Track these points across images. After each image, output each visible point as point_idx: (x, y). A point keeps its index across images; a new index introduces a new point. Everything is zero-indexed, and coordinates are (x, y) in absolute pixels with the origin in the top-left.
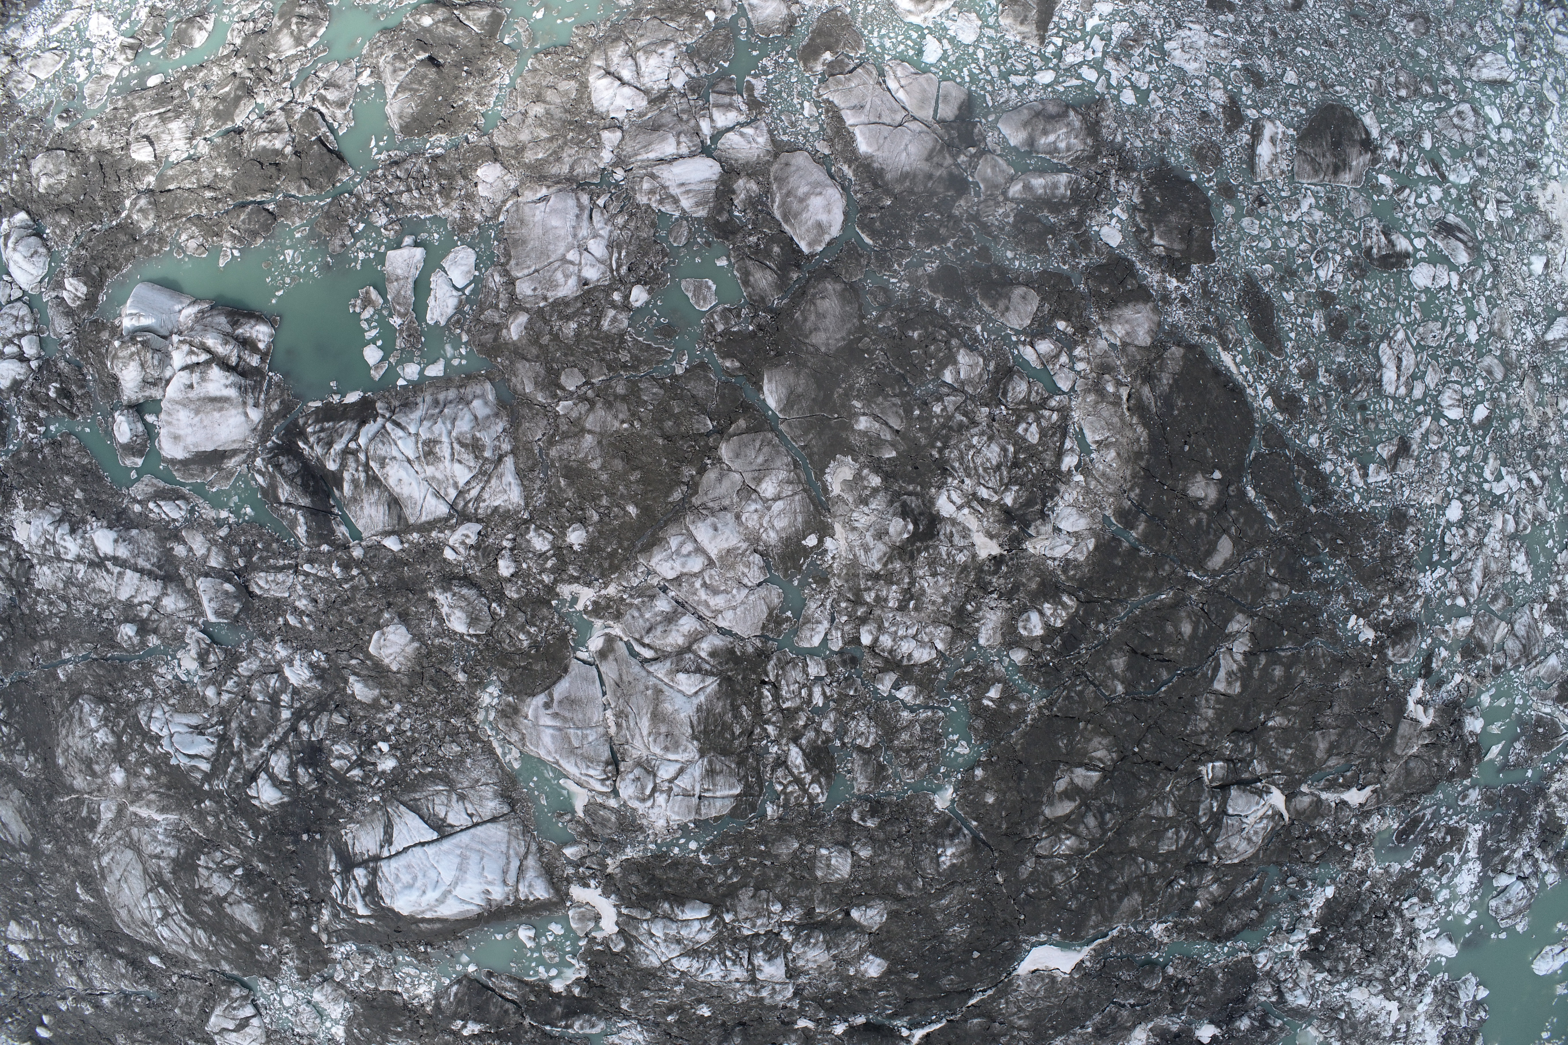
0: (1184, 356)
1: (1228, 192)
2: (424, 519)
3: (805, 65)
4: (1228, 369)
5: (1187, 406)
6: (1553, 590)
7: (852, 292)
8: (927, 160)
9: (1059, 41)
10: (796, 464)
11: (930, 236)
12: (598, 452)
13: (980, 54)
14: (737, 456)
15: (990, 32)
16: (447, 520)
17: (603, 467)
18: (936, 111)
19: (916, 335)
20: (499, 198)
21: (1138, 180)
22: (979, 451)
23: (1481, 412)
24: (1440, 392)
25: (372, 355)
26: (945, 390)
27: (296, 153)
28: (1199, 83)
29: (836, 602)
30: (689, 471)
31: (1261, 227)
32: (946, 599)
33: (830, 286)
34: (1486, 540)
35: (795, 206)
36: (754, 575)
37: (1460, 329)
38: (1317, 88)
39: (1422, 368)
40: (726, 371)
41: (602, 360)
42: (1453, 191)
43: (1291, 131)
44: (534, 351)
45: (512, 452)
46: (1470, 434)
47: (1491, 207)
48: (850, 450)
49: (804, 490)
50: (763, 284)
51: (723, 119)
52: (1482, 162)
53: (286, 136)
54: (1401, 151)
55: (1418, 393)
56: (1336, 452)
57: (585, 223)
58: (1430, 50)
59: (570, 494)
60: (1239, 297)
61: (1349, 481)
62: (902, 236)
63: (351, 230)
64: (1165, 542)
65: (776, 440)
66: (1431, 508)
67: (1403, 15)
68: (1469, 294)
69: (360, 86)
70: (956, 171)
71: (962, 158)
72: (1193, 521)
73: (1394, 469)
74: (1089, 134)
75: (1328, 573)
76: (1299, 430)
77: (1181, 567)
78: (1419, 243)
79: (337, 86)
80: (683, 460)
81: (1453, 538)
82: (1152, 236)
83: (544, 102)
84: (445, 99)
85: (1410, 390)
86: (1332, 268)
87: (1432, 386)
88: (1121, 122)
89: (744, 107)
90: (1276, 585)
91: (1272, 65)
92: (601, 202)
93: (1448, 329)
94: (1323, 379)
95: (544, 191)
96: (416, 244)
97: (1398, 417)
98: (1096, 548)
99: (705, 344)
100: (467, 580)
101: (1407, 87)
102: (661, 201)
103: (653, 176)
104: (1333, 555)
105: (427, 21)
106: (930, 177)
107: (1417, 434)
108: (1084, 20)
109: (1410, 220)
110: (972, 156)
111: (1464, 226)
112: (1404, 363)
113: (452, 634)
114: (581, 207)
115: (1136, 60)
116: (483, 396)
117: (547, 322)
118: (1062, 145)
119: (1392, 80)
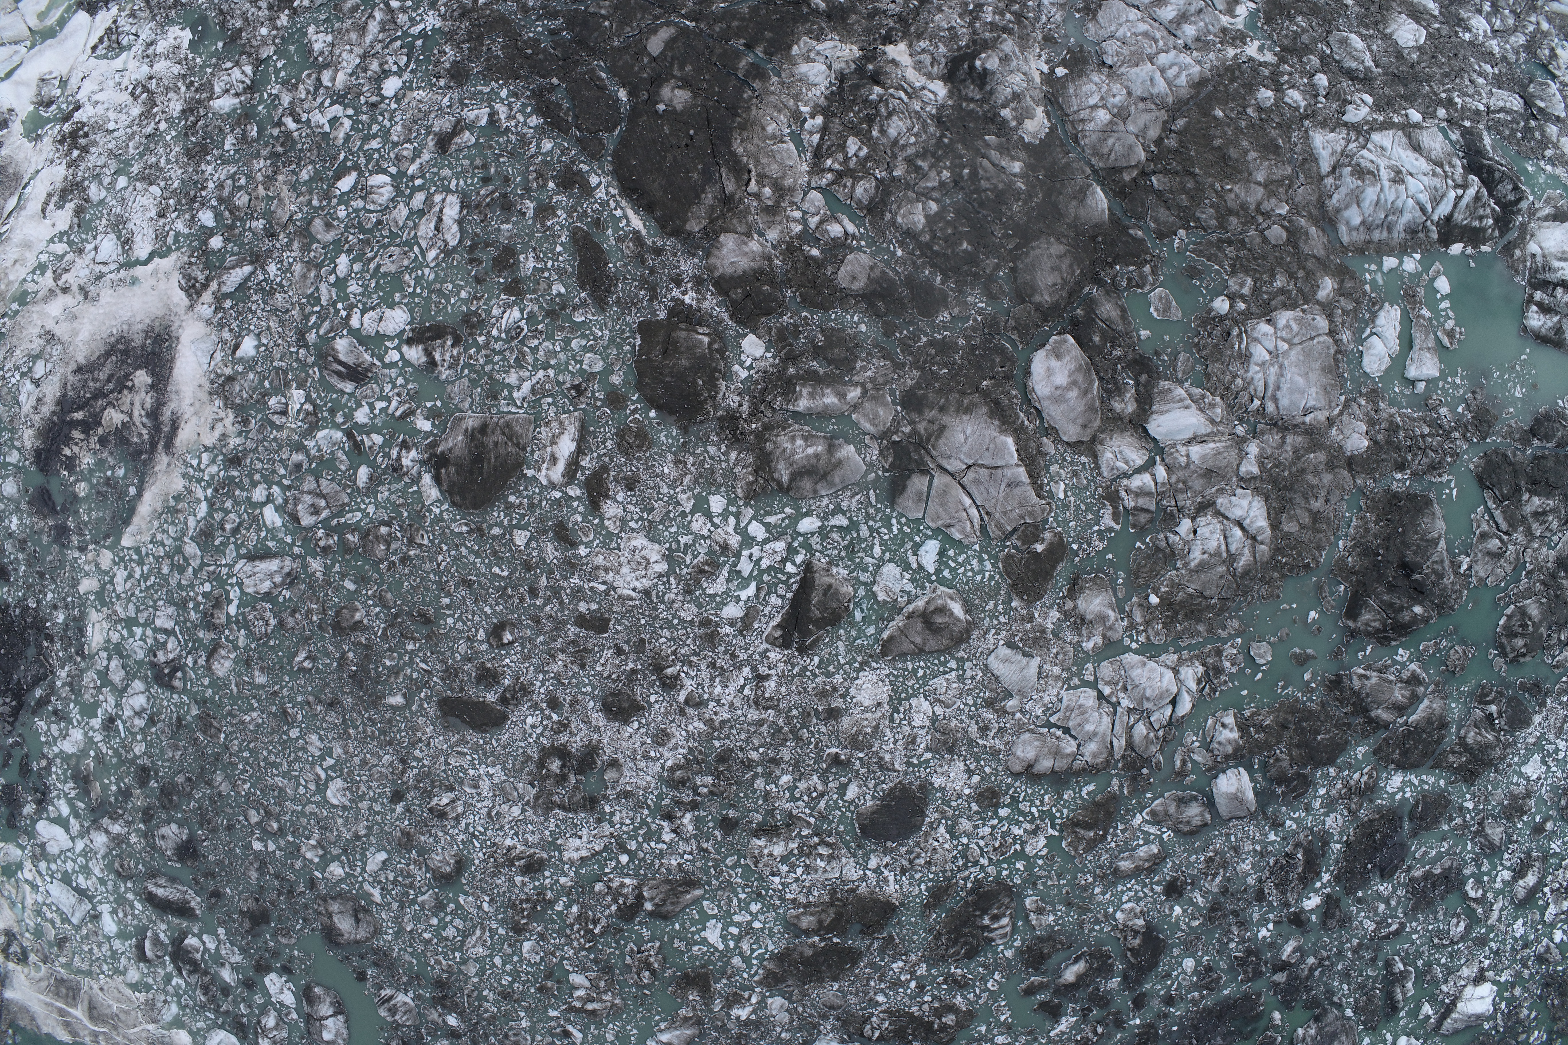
0: (685, 221)
1: (615, 400)
2: (1391, 132)
3: (1061, 538)
4: (637, 213)
5: (688, 172)
6: (283, 19)
7: (1022, 294)
8: (945, 427)
9: (790, 568)
10: (1076, 140)
11: (944, 347)
12: (1251, 166)
13: (877, 551)
14: (1131, 147)
15: (864, 577)
16: (1372, 129)
17: (1246, 152)
18: (930, 484)
19: (965, 245)
20: (1345, 418)
21: (716, 407)
22: (909, 130)
23: (345, 184)
24: (392, 200)
25: (1443, 285)
26: (935, 195)
27: (1517, 491)
28: (632, 524)
29: (1037, 19)
30: (1171, 142)
31: (581, 362)
32: (939, 9)
33: (1046, 298)
34: (358, 61)
35: (1080, 378)
36: (1111, 47)
37: (357, 267)
38: (490, 527)
39: (411, 223)
40: (1140, 228)
41: (1250, 250)
42: (339, 419)
43: (530, 473)
44: (1310, 265)
45: (1322, 178)
46: (362, 161)
47: (293, 407)
48: (1027, 147)
49: (1068, 115)
50: (1108, 306)
51: (1143, 480)
52: (297, 457)
53: (1528, 509)
54: (399, 459)
55: (419, 198)
56: (522, 137)
57: (1272, 380)
58: (339, 589)
59: (1273, 133)
60: (616, 285)
61: (511, 109)
62: (973, 348)
63: (1468, 406)
64: (719, 51)
65: (1094, 161)
66: (418, 88)
67: (366, 629)
68: (340, 306)
69: (1468, 555)
70: (914, 416)
71: (907, 429)
72: (688, 68)
73: (458, 122)
74: (769, 454)
75: (543, 26)
76: (563, 154)
77: (701, 30)
78: (394, 356)
79: (1489, 553)
80: (1176, 152)
81: (396, 59)
82: (710, 344)
83: (1310, 511)
84: (1396, 528)
85: (429, 202)
86: (504, 322)
87: (402, 205)
88: (729, 474)
89: (1123, 494)
90: (603, 12)
91: (541, 551)
92: (1257, 403)
93: (372, 266)
94: (530, 206)
95: (1308, 419)
96: (1413, 383)
97: (447, 172)
98: (790, 47)
99: (1159, 257)
100: (1351, 75)
101: (377, 538)
102: (1203, 397)
103: (1212, 421)
104: (536, 41)
105: (1418, 609)
106: (942, 409)
107: (426, 156)
108: (757, 595)
109: (400, 381)
110: (896, 433)
111: (334, 381)
112: (432, 225)
113: (1359, 34)
114: (1275, 399)
115: (702, 548)
116: (1351, 229)
117: (1300, 290)
118: (799, 442)
119: (393, 546)
